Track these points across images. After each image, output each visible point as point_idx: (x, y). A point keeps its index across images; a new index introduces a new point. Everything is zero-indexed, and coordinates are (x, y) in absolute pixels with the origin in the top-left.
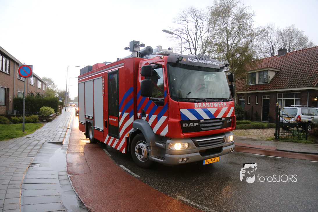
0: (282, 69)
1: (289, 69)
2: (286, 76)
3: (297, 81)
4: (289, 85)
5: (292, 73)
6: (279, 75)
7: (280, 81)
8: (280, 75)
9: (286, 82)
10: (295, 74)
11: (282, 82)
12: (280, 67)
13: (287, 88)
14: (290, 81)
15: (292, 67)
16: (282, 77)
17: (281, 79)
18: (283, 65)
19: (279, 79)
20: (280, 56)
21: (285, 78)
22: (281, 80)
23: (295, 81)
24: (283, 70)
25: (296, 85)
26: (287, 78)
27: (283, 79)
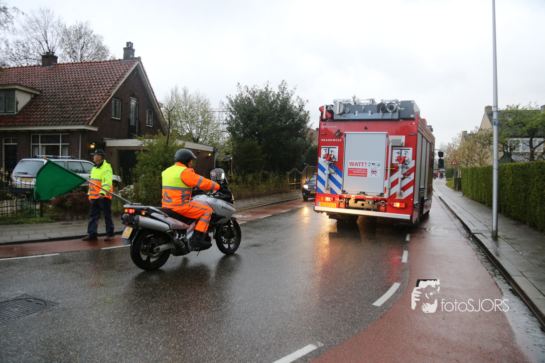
0: (45, 91)
1: (55, 92)
2: (49, 103)
3: (65, 114)
4: (51, 121)
5: (59, 100)
6: (37, 101)
7: (38, 112)
8: (39, 101)
9: (47, 114)
10: (63, 101)
11: (40, 114)
12: (41, 87)
13: (48, 125)
14: (54, 114)
15: (61, 89)
16: (43, 104)
17: (39, 108)
18: (48, 84)
19: (36, 108)
20: (45, 67)
21: (46, 108)
22: (40, 111)
23: (62, 114)
24: (45, 93)
25: (62, 121)
26: (50, 107)
27: (43, 109)
